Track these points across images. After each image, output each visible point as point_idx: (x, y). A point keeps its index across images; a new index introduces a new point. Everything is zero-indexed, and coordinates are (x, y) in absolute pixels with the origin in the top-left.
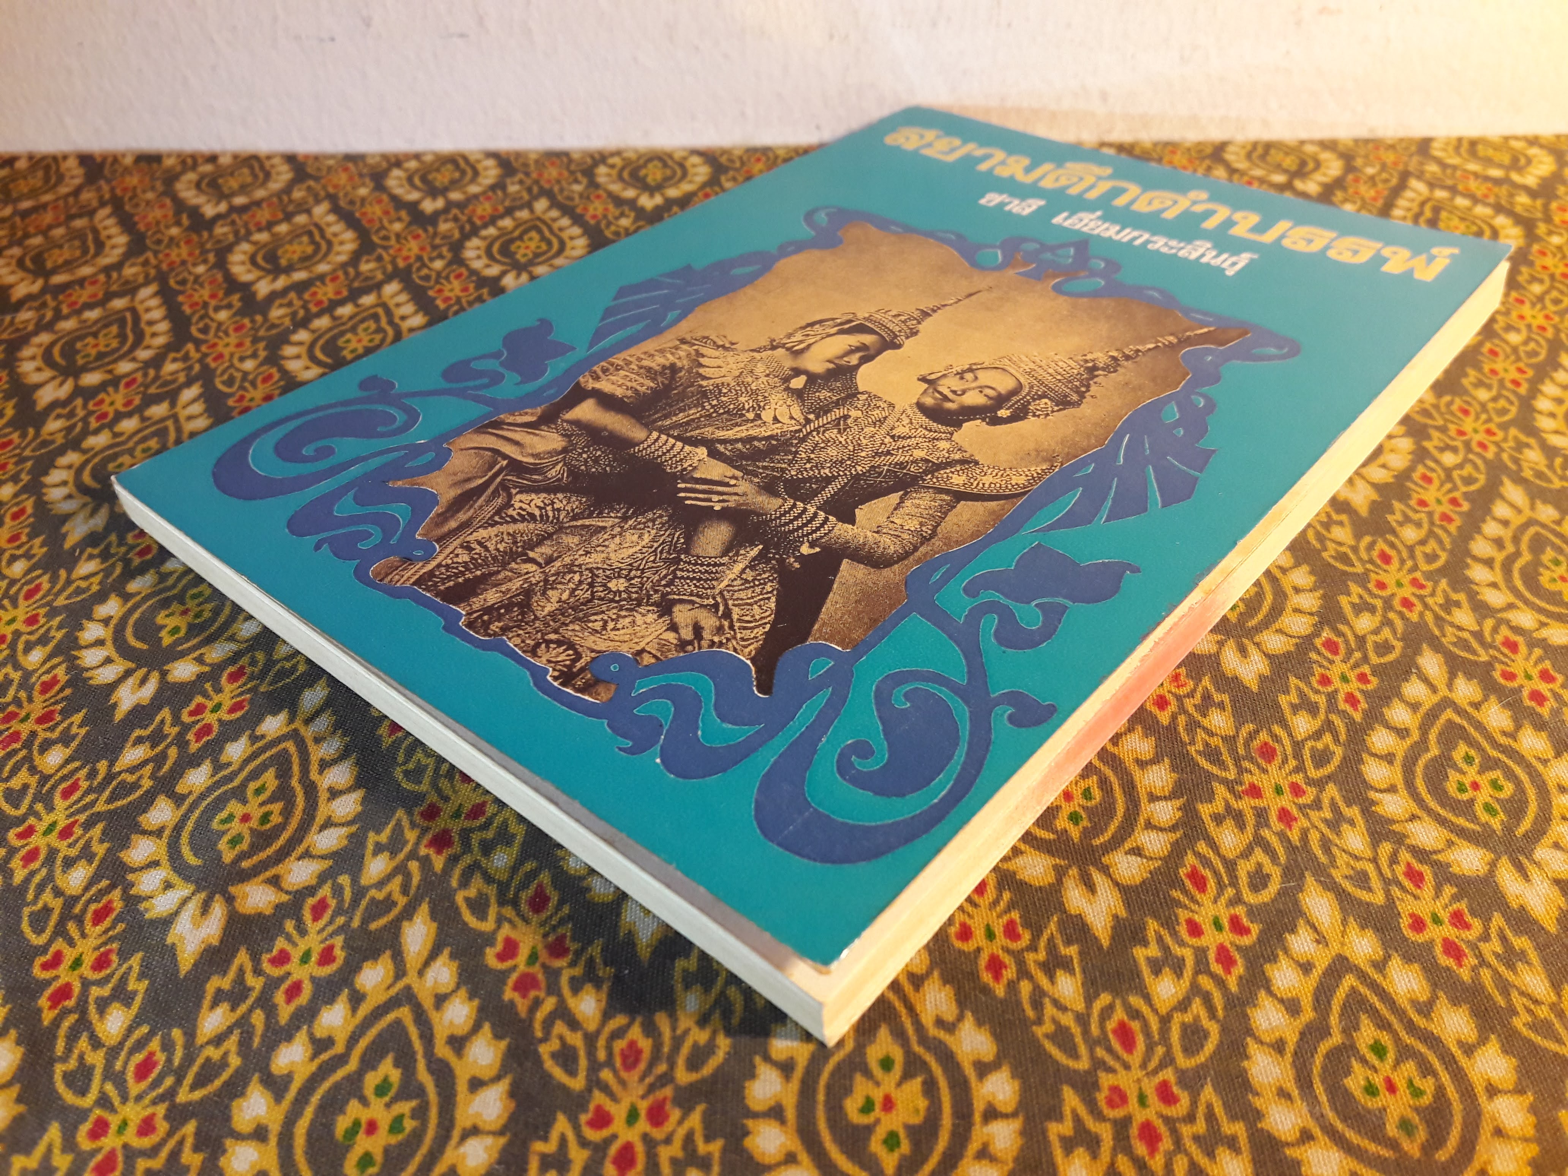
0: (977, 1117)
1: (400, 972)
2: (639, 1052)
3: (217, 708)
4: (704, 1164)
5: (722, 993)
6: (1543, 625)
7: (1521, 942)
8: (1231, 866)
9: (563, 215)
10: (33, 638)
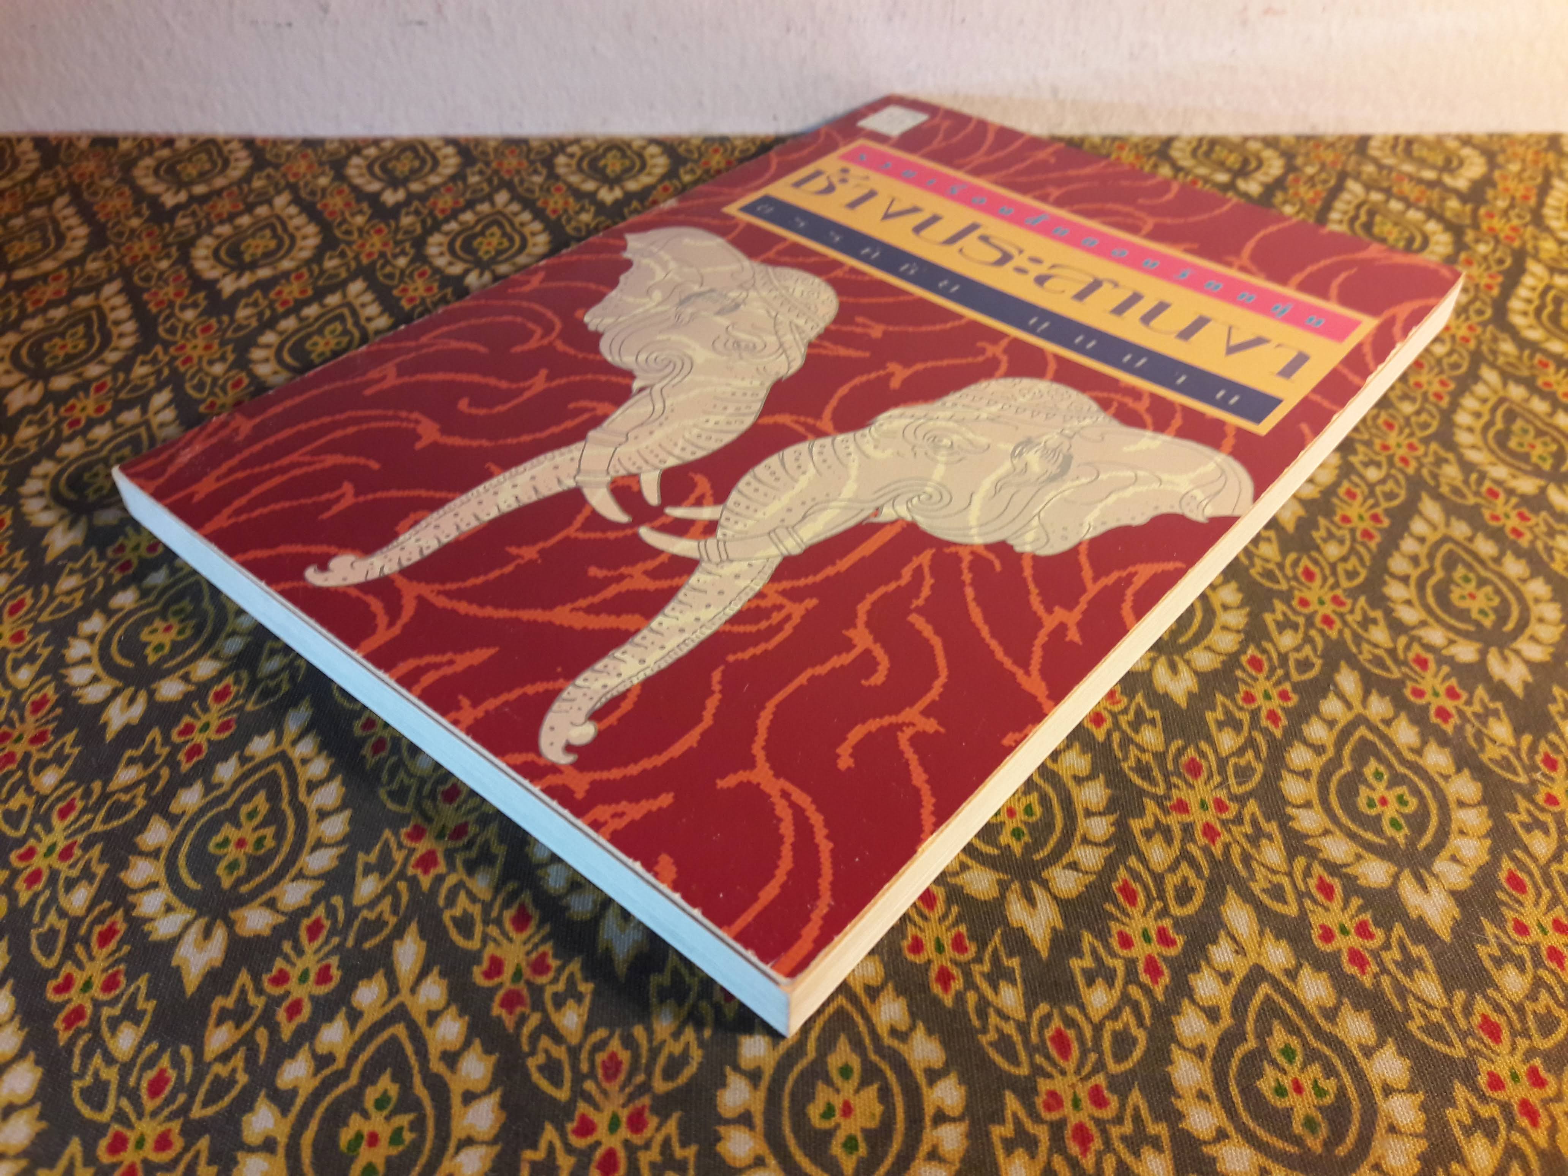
0: (928, 1121)
1: (393, 990)
2: (619, 1064)
3: (206, 727)
4: (681, 1166)
5: (695, 1006)
6: (1451, 642)
7: (1418, 951)
8: (1159, 879)
9: (524, 209)
10: (21, 655)
